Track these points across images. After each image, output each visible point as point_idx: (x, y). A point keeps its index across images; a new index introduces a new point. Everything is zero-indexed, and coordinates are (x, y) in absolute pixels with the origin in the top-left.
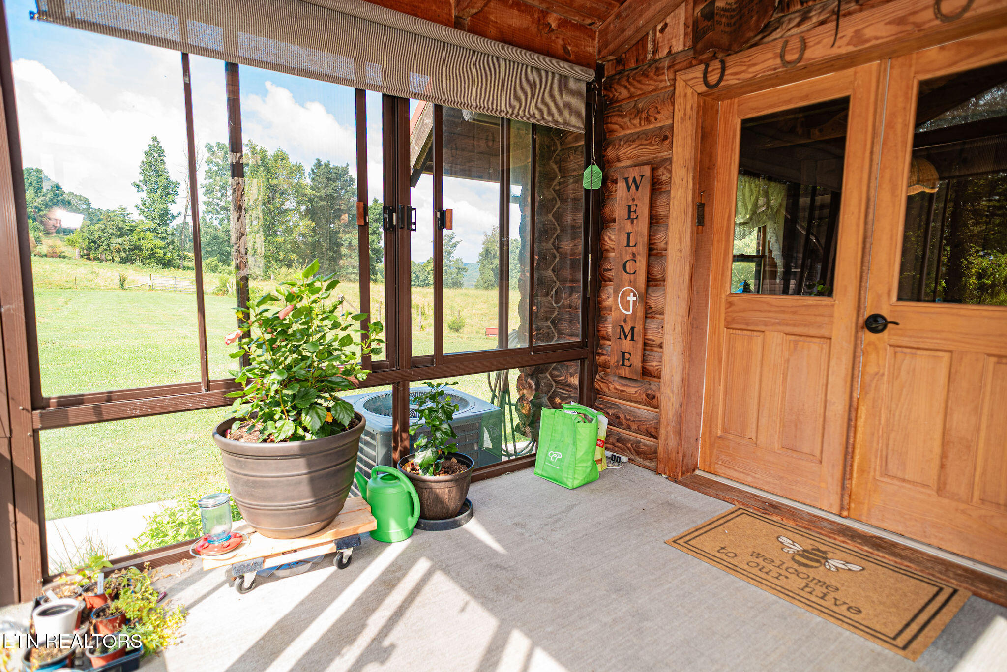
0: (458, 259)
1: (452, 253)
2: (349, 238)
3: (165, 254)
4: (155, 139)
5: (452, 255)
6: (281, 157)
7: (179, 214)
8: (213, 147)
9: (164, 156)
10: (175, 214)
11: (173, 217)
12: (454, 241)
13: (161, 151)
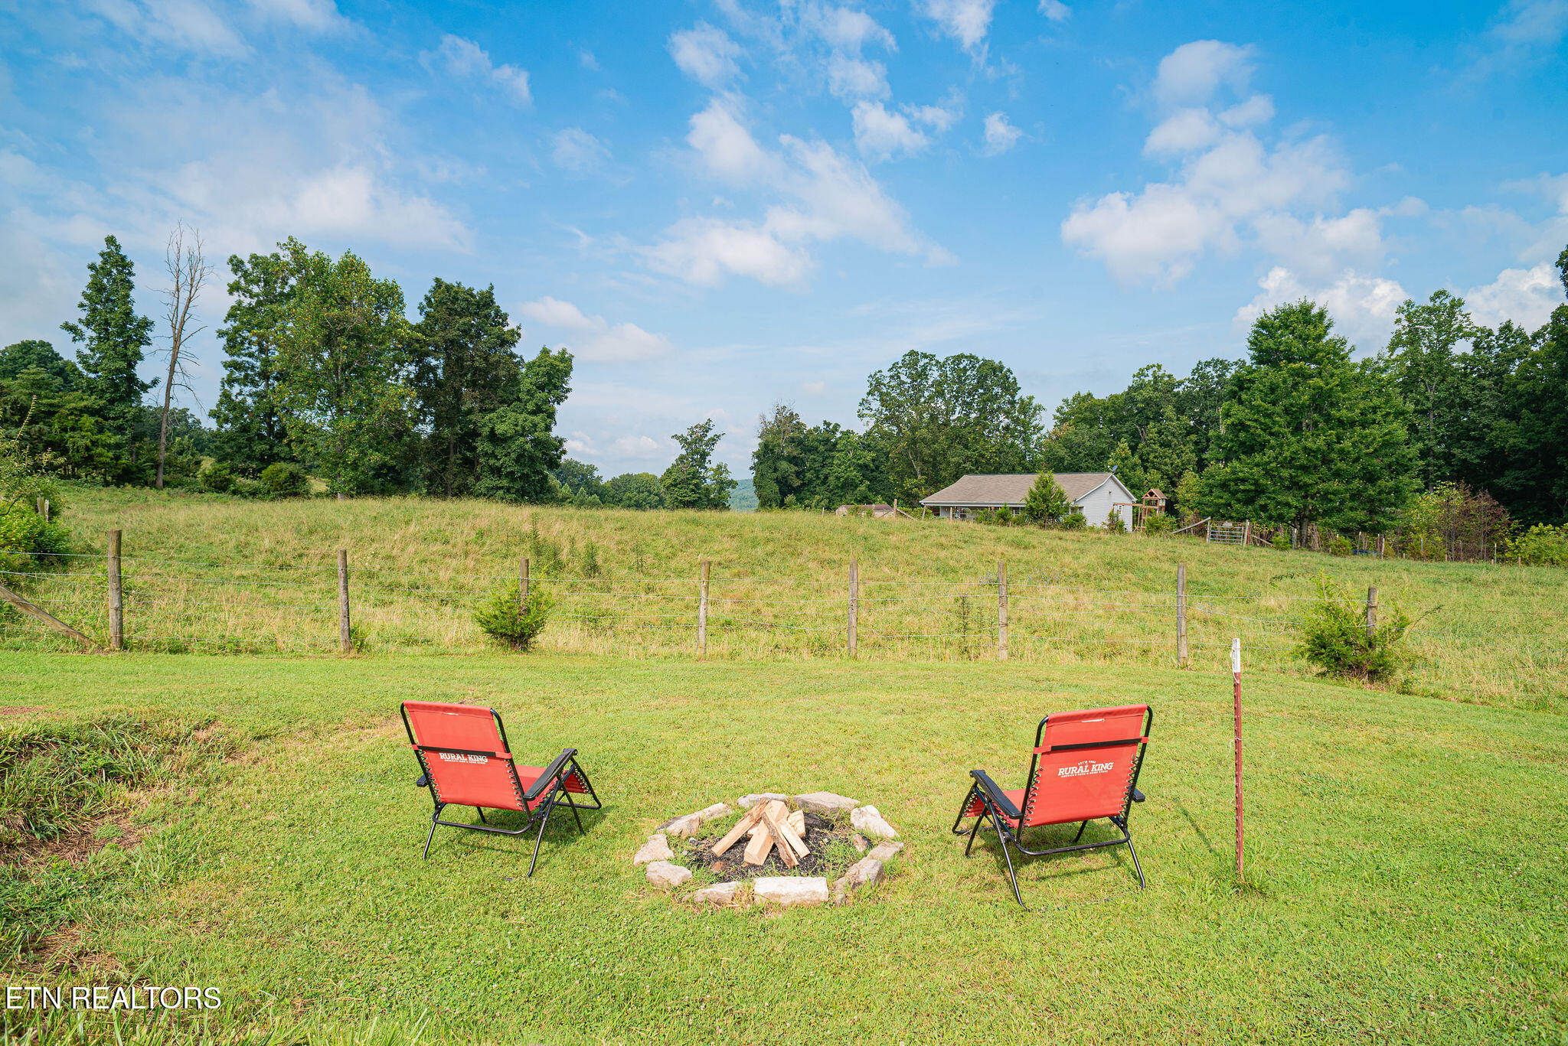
0: (719, 467)
1: (708, 454)
2: (490, 420)
3: (117, 458)
4: (111, 241)
5: (708, 458)
6: (351, 266)
7: (155, 382)
8: (242, 262)
9: (130, 274)
10: (148, 382)
11: (145, 387)
12: (710, 435)
13: (124, 264)
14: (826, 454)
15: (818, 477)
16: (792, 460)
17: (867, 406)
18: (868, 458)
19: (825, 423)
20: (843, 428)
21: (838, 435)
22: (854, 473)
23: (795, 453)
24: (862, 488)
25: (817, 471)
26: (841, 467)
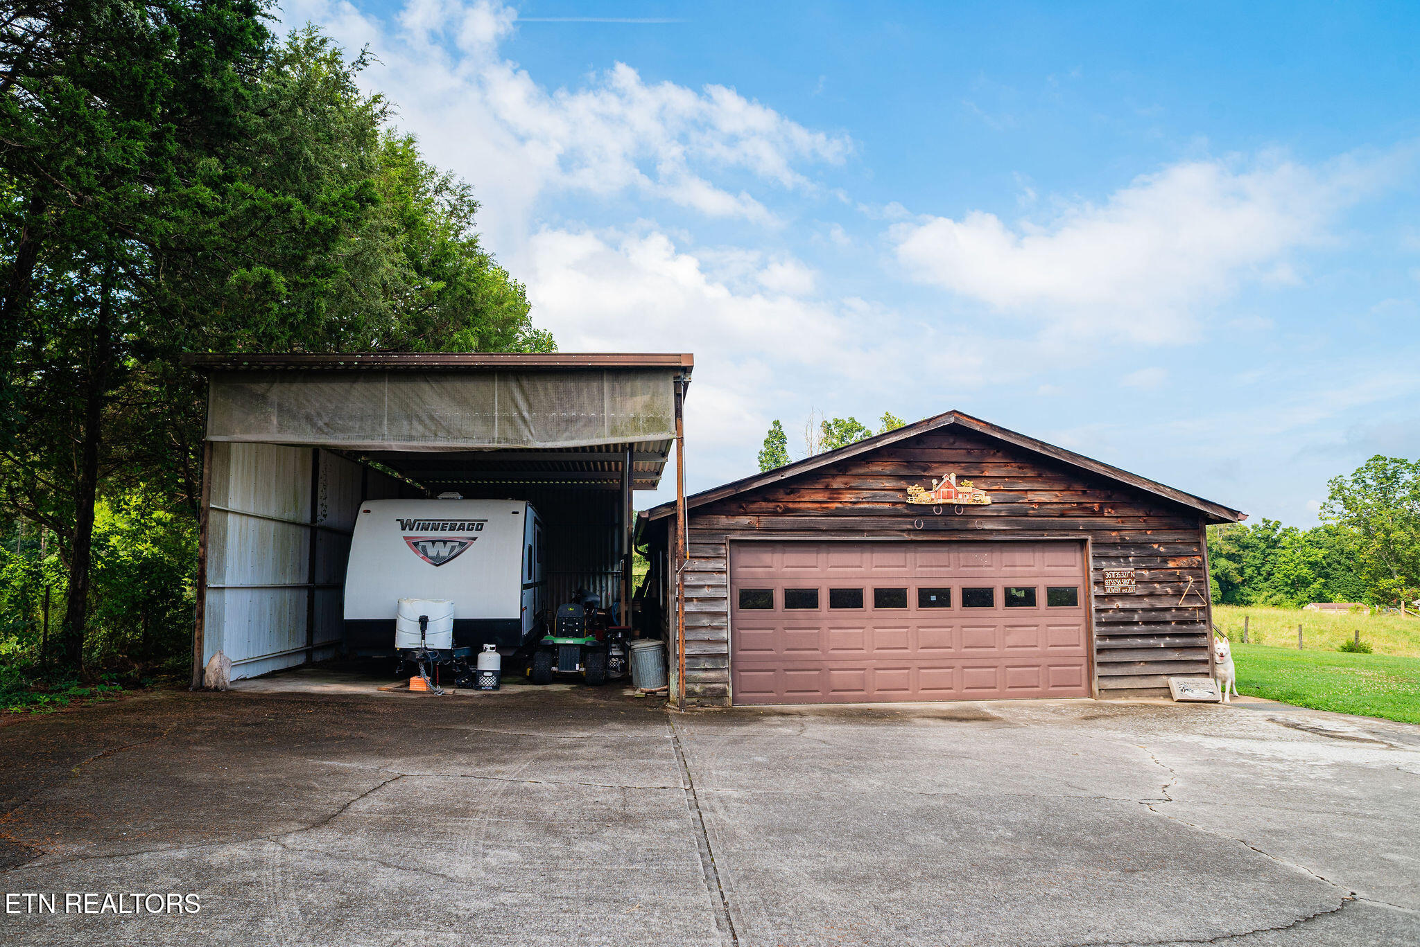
14: (1268, 551)
15: (1259, 574)
16: (1230, 557)
17: (1329, 509)
18: (1320, 556)
19: (1264, 521)
20: (1285, 525)
21: (1279, 531)
22: (1305, 571)
23: (1233, 551)
24: (1316, 585)
25: (1258, 568)
26: (1288, 563)
